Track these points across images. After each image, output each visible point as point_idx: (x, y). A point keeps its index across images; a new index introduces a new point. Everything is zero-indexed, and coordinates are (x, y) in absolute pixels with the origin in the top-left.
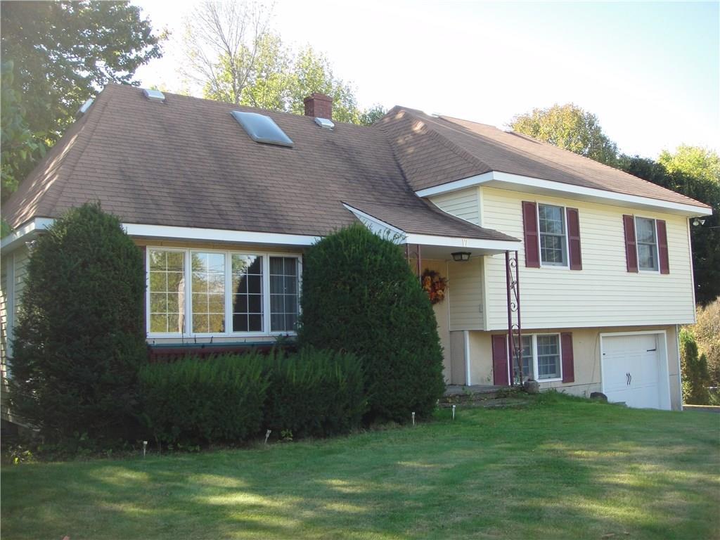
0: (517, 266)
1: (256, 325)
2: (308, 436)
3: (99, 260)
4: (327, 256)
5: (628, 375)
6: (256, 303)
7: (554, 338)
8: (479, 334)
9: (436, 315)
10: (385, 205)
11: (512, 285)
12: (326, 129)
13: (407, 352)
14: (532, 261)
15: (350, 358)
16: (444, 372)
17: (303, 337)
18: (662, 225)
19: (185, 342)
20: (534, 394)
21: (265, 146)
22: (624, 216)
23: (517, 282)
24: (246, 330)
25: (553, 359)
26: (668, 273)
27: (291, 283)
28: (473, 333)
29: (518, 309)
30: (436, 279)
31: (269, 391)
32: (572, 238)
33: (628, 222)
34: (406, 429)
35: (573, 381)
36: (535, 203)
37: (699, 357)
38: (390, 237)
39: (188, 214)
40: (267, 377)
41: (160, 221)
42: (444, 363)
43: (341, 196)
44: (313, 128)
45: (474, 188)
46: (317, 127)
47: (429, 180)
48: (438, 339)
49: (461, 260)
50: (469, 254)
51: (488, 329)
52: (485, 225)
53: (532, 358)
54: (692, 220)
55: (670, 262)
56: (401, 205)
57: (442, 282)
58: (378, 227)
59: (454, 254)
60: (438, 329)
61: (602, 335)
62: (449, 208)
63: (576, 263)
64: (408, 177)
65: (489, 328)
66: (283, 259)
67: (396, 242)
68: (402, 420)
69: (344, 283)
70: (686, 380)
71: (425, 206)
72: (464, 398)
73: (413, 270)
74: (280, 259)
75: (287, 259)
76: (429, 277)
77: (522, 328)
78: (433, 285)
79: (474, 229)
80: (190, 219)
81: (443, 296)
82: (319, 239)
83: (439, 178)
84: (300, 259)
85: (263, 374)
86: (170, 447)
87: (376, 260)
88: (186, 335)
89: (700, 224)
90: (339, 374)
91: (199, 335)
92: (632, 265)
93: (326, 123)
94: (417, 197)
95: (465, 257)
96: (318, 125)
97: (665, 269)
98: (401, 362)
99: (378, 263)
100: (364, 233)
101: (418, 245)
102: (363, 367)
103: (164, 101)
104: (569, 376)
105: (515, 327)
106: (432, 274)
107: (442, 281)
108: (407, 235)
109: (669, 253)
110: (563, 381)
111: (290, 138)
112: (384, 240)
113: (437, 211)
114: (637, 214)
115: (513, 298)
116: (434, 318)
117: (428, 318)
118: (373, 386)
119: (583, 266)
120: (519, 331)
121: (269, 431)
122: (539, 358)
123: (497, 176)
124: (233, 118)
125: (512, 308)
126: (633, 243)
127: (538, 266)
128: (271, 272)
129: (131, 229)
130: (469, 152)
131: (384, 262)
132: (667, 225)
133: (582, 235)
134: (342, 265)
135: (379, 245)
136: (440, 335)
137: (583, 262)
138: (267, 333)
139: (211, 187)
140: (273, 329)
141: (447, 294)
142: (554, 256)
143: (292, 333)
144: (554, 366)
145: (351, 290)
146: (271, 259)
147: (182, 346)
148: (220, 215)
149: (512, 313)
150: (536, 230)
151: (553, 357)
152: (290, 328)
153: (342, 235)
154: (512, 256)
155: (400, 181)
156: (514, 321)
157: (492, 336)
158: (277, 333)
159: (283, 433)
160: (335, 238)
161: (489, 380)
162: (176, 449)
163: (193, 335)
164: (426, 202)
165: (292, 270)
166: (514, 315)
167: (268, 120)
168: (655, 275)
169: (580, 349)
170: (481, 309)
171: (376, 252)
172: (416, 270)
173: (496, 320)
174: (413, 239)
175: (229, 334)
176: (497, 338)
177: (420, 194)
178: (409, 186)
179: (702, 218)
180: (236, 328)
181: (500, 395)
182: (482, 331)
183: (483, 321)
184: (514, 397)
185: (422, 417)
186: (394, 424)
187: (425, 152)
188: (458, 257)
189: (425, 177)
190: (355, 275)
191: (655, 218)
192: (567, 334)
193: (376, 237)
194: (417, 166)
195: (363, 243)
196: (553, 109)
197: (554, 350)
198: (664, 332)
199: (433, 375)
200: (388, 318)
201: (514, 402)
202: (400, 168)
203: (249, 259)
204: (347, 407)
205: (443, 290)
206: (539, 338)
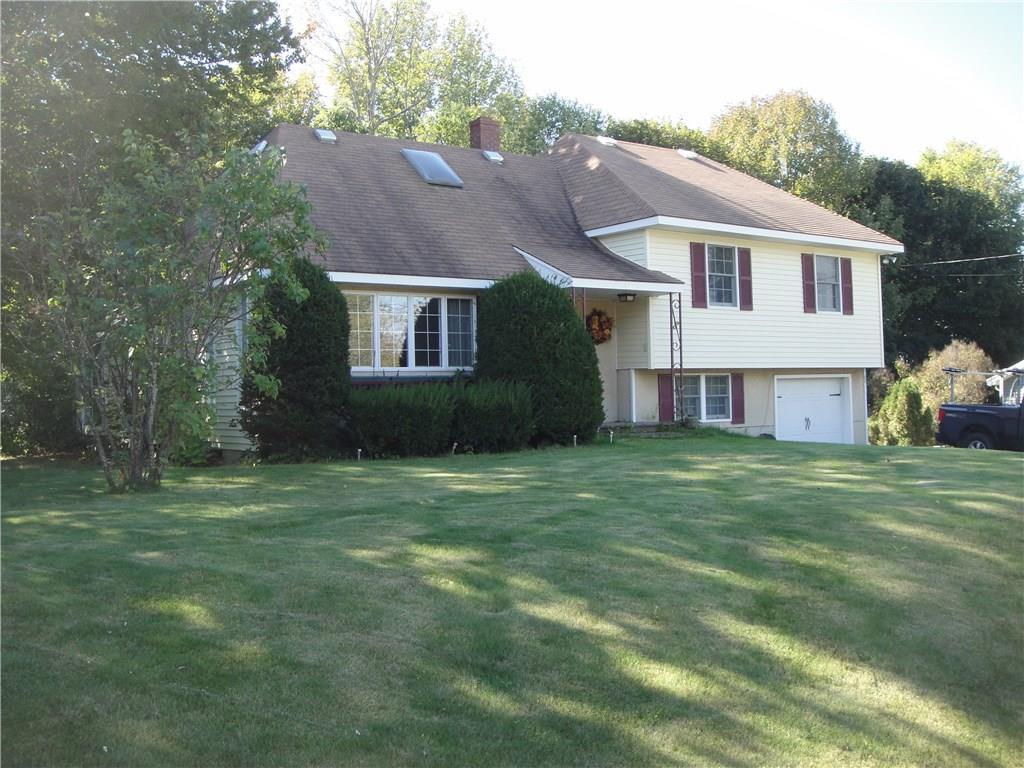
0: (680, 307)
1: (435, 361)
2: (486, 451)
3: (315, 304)
4: (501, 299)
5: (807, 420)
6: (435, 341)
7: (723, 380)
8: (645, 372)
9: (597, 352)
10: (554, 247)
11: (676, 325)
12: (495, 163)
13: (569, 384)
14: (699, 300)
15: (521, 386)
16: (604, 403)
17: (479, 371)
18: (847, 264)
19: (376, 375)
20: (693, 428)
21: (437, 188)
22: (802, 255)
23: (680, 323)
24: (426, 365)
25: (723, 400)
26: (852, 314)
27: (466, 322)
28: (639, 371)
29: (681, 348)
30: (604, 319)
31: (455, 412)
32: (744, 278)
33: (807, 261)
34: (569, 449)
35: (743, 422)
36: (704, 244)
37: (923, 410)
38: (557, 282)
39: (376, 261)
40: (454, 400)
41: (355, 269)
42: (604, 395)
43: (512, 239)
44: (482, 163)
45: (642, 230)
46: (484, 161)
47: (598, 221)
48: (599, 374)
49: (626, 301)
50: (634, 295)
51: (653, 368)
52: (651, 267)
53: (699, 398)
54: (882, 258)
55: (854, 302)
56: (570, 246)
57: (609, 323)
58: (547, 272)
59: (619, 295)
60: (599, 365)
61: (776, 377)
62: (616, 248)
63: (747, 303)
64: (578, 216)
65: (653, 366)
66: (459, 301)
67: (562, 286)
68: (565, 442)
69: (516, 324)
70: (905, 436)
71: (594, 247)
72: (625, 429)
73: (578, 312)
74: (457, 300)
75: (462, 300)
76: (597, 317)
77: (684, 367)
78: (600, 325)
79: (640, 271)
80: (378, 266)
81: (610, 335)
82: (493, 282)
83: (609, 219)
84: (475, 301)
85: (451, 398)
86: (376, 456)
87: (543, 303)
88: (376, 369)
89: (891, 261)
90: (511, 399)
91: (387, 369)
92: (809, 305)
93: (495, 156)
94: (586, 236)
95: (630, 298)
96: (486, 159)
97: (848, 309)
98: (565, 393)
99: (545, 306)
100: (533, 278)
101: (583, 288)
102: (533, 396)
103: (335, 141)
104: (739, 416)
105: (677, 366)
106: (600, 314)
107: (609, 320)
108: (574, 279)
109: (854, 293)
110: (733, 422)
111: (460, 177)
112: (551, 285)
113: (605, 252)
114: (816, 252)
115: (676, 338)
116: (595, 355)
117: (589, 355)
118: (541, 411)
119: (754, 307)
120: (680, 370)
121: (456, 444)
122: (707, 399)
123: (662, 220)
124: (403, 156)
125: (674, 347)
126: (811, 283)
127: (706, 307)
128: (449, 313)
129: (335, 277)
130: (638, 192)
131: (551, 306)
132: (853, 264)
133: (753, 275)
134: (514, 307)
135: (547, 290)
136: (601, 370)
137: (754, 302)
138: (445, 368)
139: (392, 233)
140: (450, 365)
141: (615, 334)
142: (724, 296)
143: (468, 368)
144: (724, 407)
145: (522, 329)
146: (449, 300)
147: (373, 378)
148: (404, 261)
149: (674, 352)
150: (704, 270)
151: (723, 398)
152: (466, 364)
153: (513, 280)
154: (675, 297)
155: (570, 220)
156: (677, 360)
157: (659, 376)
158: (454, 368)
159: (466, 447)
160: (507, 283)
161: (654, 417)
162: (381, 457)
163: (381, 369)
164: (595, 242)
165: (467, 311)
166: (677, 354)
167: (436, 158)
168: (838, 316)
169: (752, 391)
170: (646, 348)
171: (544, 296)
172: (581, 311)
173: (659, 360)
174: (578, 283)
175: (412, 369)
176: (664, 378)
177: (590, 234)
178: (578, 225)
179: (893, 256)
180: (418, 364)
181: (659, 428)
182: (647, 369)
183: (648, 361)
184: (673, 430)
185: (582, 441)
186: (558, 446)
187: (595, 190)
188: (623, 298)
189: (595, 216)
190: (526, 316)
191: (839, 256)
192: (738, 376)
193: (544, 282)
194: (587, 204)
195: (533, 288)
196: (777, 97)
197: (725, 391)
198: (849, 376)
199: (593, 404)
200: (554, 354)
201: (673, 434)
202: (571, 205)
203: (424, 300)
204: (517, 428)
205: (610, 330)
206: (708, 379)
